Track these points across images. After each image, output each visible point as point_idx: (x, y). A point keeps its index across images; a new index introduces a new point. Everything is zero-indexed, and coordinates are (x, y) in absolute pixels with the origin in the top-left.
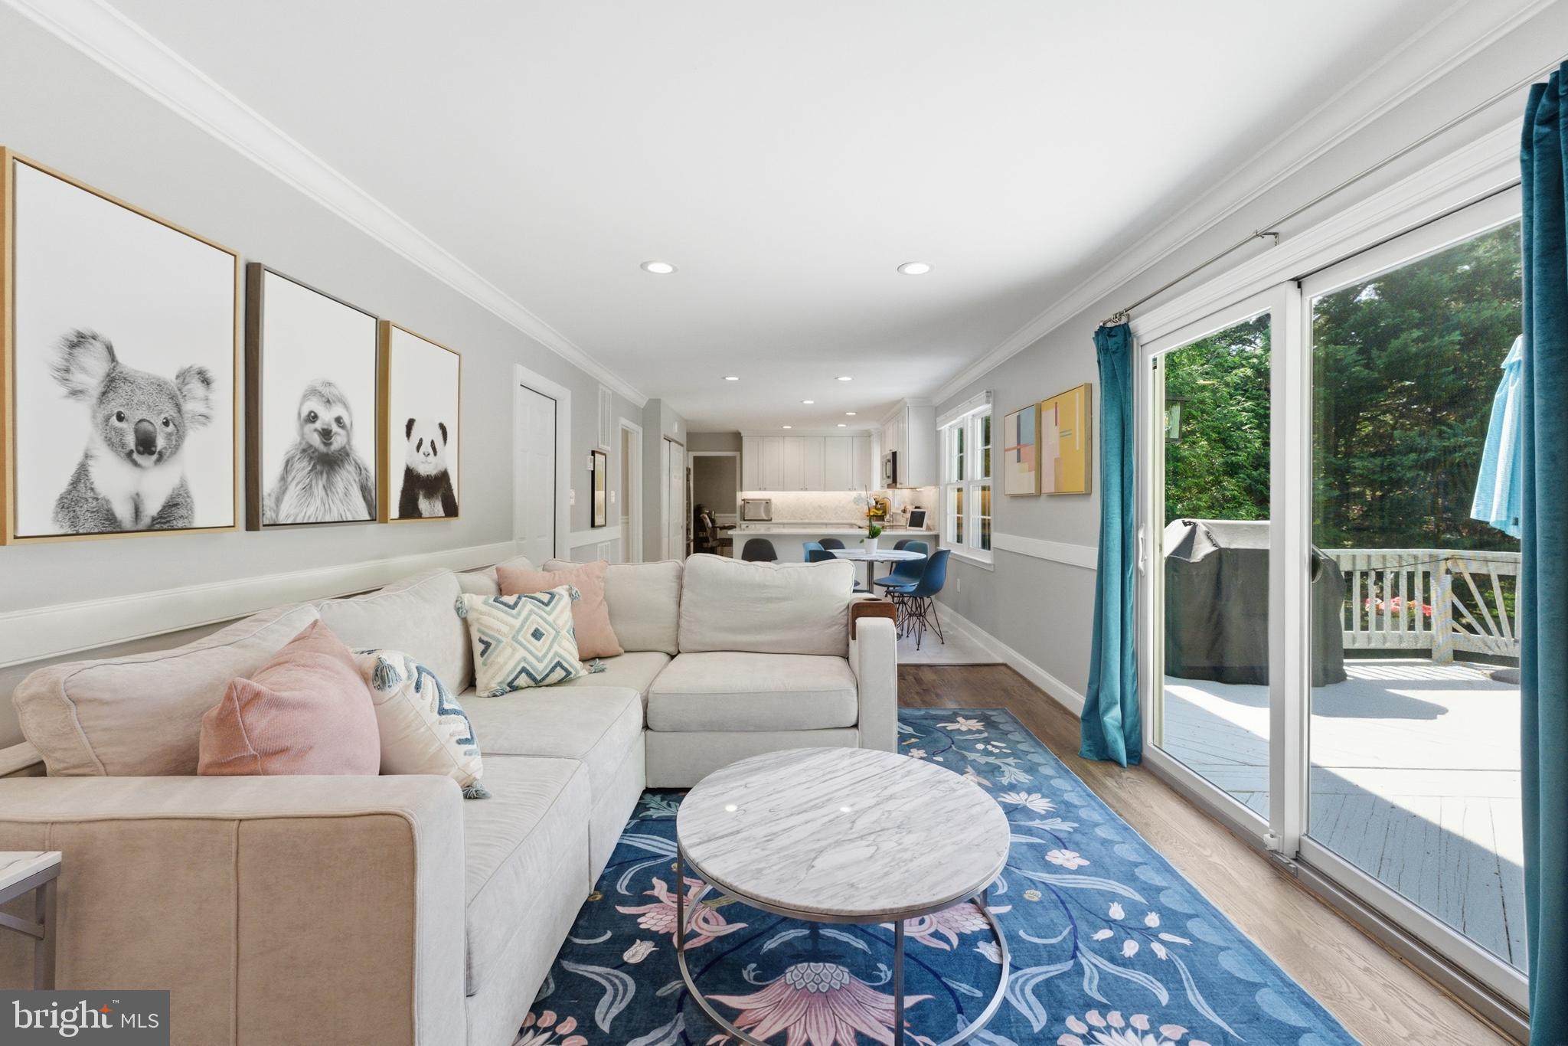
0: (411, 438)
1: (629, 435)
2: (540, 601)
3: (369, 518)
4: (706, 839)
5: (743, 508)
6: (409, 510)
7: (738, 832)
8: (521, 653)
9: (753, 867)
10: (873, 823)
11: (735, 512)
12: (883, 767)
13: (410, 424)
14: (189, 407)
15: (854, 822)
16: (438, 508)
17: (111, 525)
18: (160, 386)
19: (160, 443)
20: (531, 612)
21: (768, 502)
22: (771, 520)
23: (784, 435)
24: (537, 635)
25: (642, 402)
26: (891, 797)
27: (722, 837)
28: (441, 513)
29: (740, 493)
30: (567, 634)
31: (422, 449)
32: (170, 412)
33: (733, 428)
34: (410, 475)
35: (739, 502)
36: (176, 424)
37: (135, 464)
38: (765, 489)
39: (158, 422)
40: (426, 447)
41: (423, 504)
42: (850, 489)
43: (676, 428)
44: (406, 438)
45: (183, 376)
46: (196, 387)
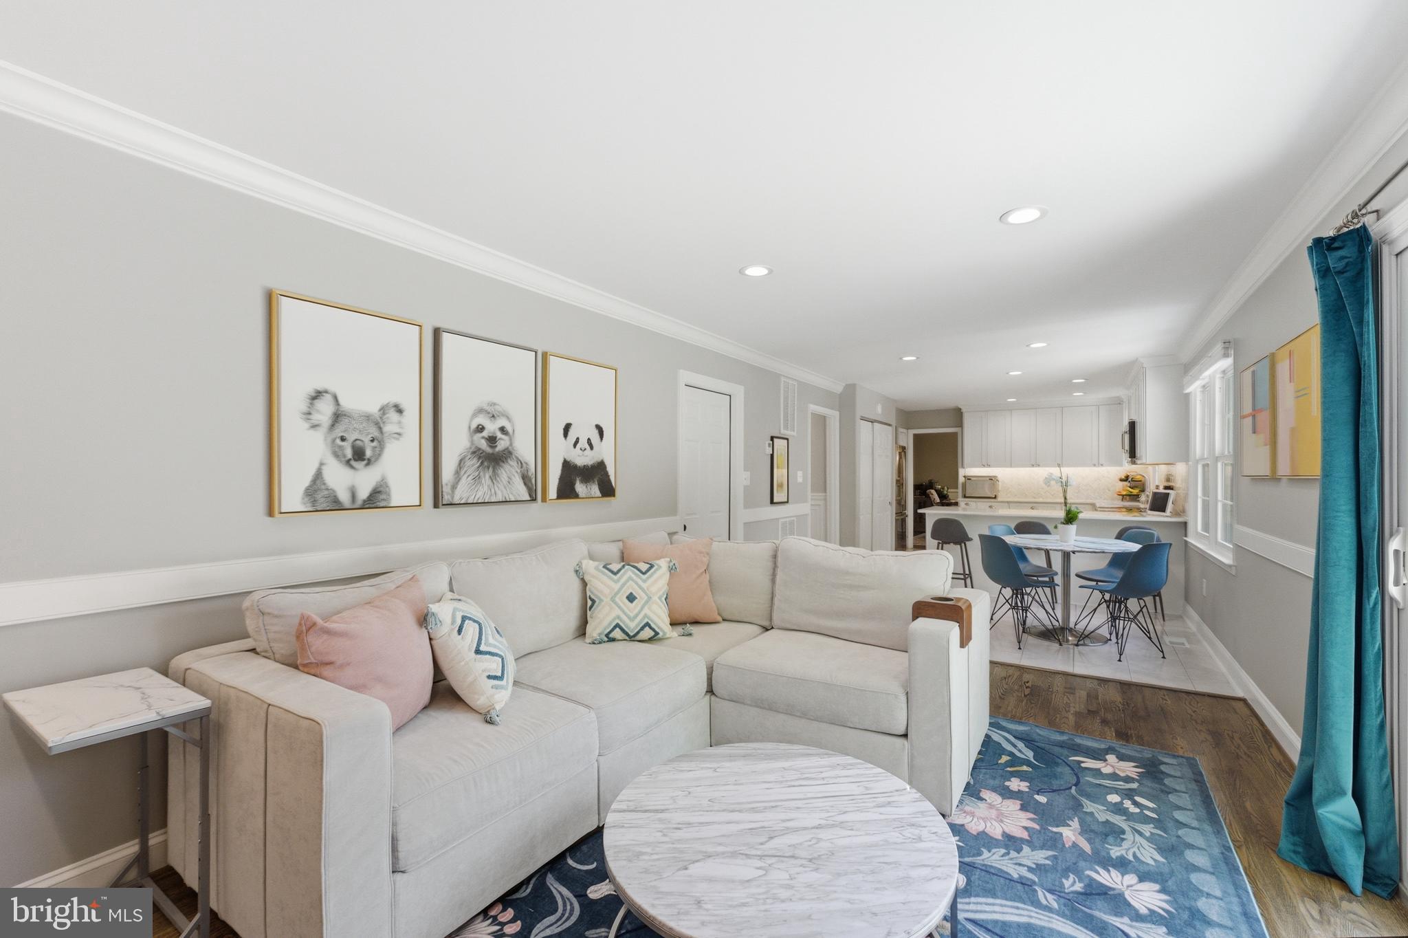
0: (568, 438)
1: (827, 420)
2: (639, 570)
3: (529, 499)
4: (632, 808)
5: (964, 485)
6: (566, 491)
7: (662, 811)
8: (617, 612)
9: (638, 849)
10: (789, 846)
11: (957, 488)
12: (867, 788)
13: (567, 428)
14: (388, 428)
15: (771, 838)
16: (595, 490)
17: (336, 505)
18: (368, 417)
19: (368, 453)
20: (630, 579)
21: (992, 479)
22: (995, 498)
23: (1010, 409)
24: (631, 598)
25: (838, 388)
26: (842, 825)
27: (646, 811)
28: (598, 494)
29: (963, 470)
30: (658, 600)
31: (578, 446)
32: (376, 434)
33: (951, 403)
34: (567, 466)
35: (961, 480)
36: (379, 442)
37: (352, 467)
38: (989, 466)
39: (367, 440)
40: (583, 443)
41: (580, 488)
42: (1095, 465)
43: (879, 409)
44: (564, 439)
45: (383, 410)
46: (393, 415)
